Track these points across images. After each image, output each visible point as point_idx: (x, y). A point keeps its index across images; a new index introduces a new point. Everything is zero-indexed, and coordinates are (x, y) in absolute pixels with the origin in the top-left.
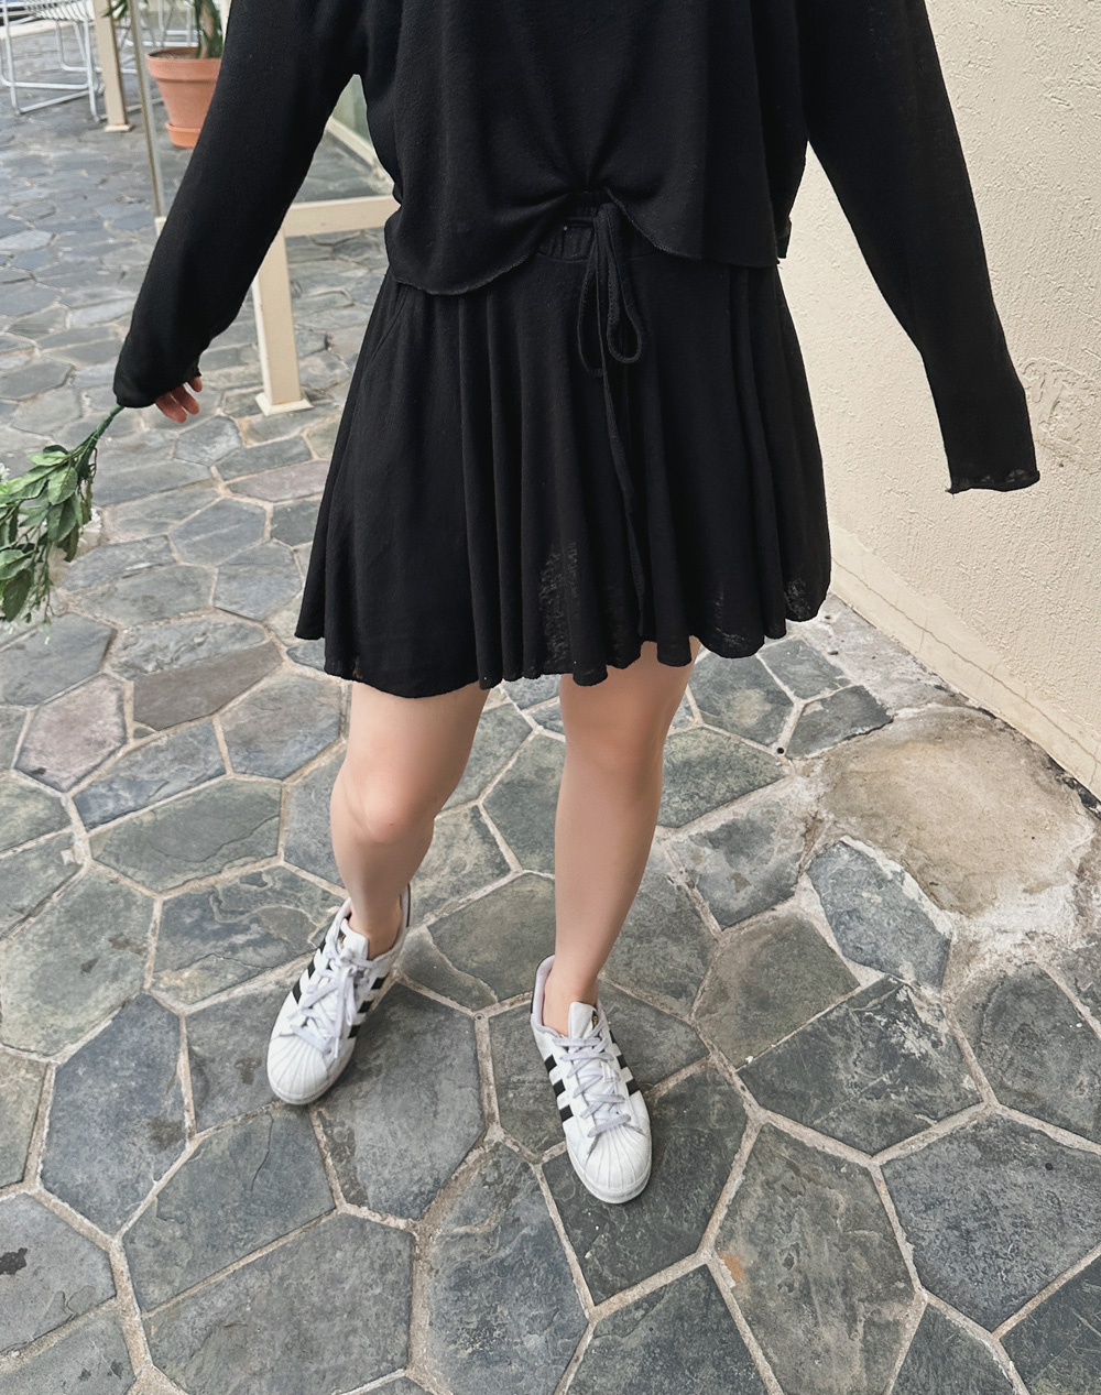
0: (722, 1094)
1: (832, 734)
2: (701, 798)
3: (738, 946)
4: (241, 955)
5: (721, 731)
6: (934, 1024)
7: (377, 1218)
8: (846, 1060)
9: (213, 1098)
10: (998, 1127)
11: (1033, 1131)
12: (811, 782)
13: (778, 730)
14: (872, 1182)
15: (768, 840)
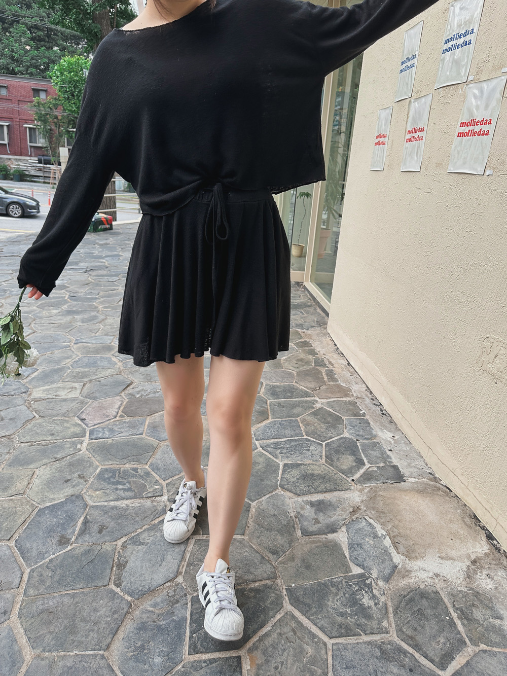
0: (276, 594)
1: (377, 480)
2: (313, 488)
3: (306, 544)
4: (118, 492)
5: (331, 467)
6: (379, 596)
7: (122, 594)
8: (334, 598)
9: (86, 534)
10: (392, 646)
11: (409, 653)
12: (361, 495)
13: (355, 473)
14: (326, 649)
15: (335, 510)
